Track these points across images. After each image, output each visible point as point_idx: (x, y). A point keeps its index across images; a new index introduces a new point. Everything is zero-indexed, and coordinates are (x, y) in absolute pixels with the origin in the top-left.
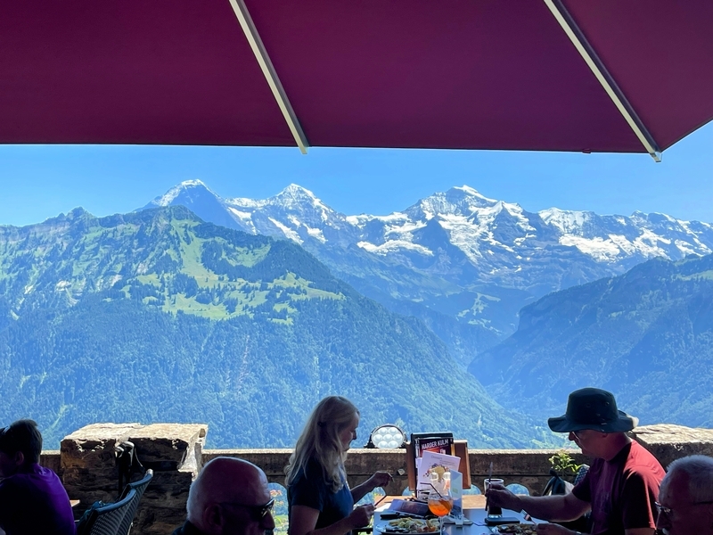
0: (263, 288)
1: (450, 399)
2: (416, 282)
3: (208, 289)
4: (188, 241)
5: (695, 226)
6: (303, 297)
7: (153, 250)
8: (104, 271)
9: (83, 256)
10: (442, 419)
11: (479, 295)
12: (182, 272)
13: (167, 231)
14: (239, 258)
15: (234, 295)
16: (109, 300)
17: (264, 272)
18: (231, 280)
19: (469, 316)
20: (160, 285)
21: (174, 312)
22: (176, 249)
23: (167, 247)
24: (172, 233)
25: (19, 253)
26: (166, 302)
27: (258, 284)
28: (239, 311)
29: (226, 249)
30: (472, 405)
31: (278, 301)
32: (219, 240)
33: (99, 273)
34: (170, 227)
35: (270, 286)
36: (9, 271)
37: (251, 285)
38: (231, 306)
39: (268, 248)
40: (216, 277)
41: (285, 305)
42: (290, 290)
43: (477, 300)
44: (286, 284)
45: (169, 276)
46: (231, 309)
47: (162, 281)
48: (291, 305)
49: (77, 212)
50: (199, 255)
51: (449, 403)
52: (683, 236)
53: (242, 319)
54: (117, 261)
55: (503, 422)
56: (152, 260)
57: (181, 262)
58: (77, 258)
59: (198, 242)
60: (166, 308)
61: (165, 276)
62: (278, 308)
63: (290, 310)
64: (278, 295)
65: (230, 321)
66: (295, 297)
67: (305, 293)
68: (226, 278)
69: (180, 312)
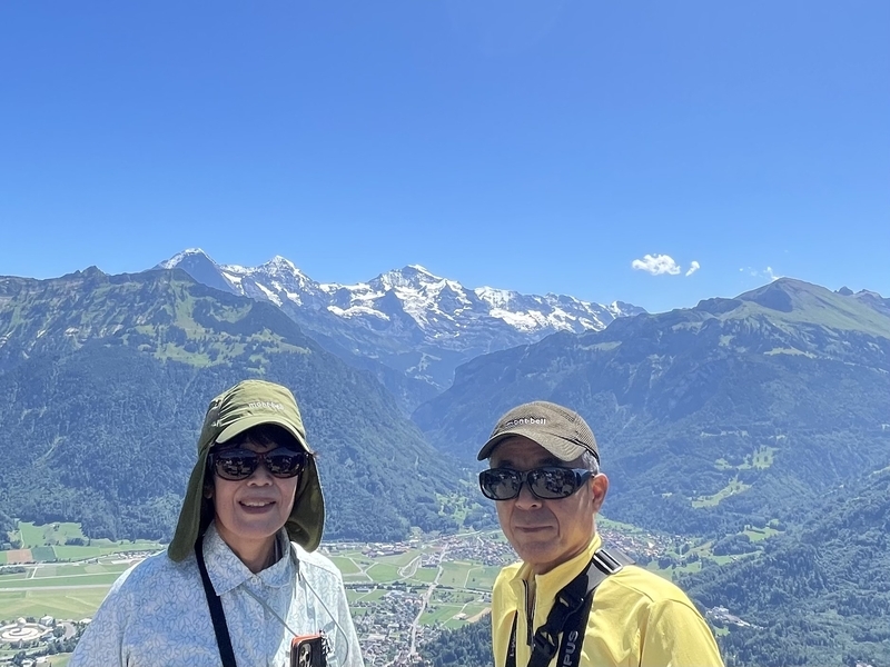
0: (243, 341)
1: (392, 442)
2: (373, 342)
3: (195, 340)
4: (183, 298)
5: (594, 306)
6: (275, 350)
7: (152, 305)
8: (108, 321)
9: (92, 307)
10: (385, 460)
11: (425, 355)
12: (175, 324)
13: (166, 291)
14: (225, 314)
15: (217, 346)
16: (109, 346)
17: (245, 327)
18: (215, 333)
19: (416, 372)
20: (155, 335)
21: (164, 358)
22: (172, 305)
23: (165, 303)
24: (170, 291)
25: (37, 302)
26: (158, 349)
27: (238, 338)
28: (220, 360)
29: (214, 306)
30: (412, 448)
31: (255, 353)
32: (209, 299)
33: (104, 322)
34: (169, 286)
35: (249, 339)
36: (26, 317)
37: (232, 337)
38: (213, 355)
39: (250, 307)
40: (203, 330)
41: (260, 357)
42: (265, 344)
43: (423, 359)
44: (262, 338)
45: (163, 327)
46: (213, 358)
47: (157, 332)
48: (265, 356)
49: (92, 270)
50: (191, 311)
51: (392, 446)
52: (585, 314)
53: (221, 367)
54: (120, 313)
55: (436, 463)
56: (150, 313)
57: (175, 316)
58: (86, 308)
59: (191, 300)
60: (157, 355)
61: (160, 327)
62: (253, 358)
63: (264, 361)
64: (254, 348)
65: (210, 368)
66: (268, 350)
67: (278, 346)
68: (212, 331)
69: (169, 359)
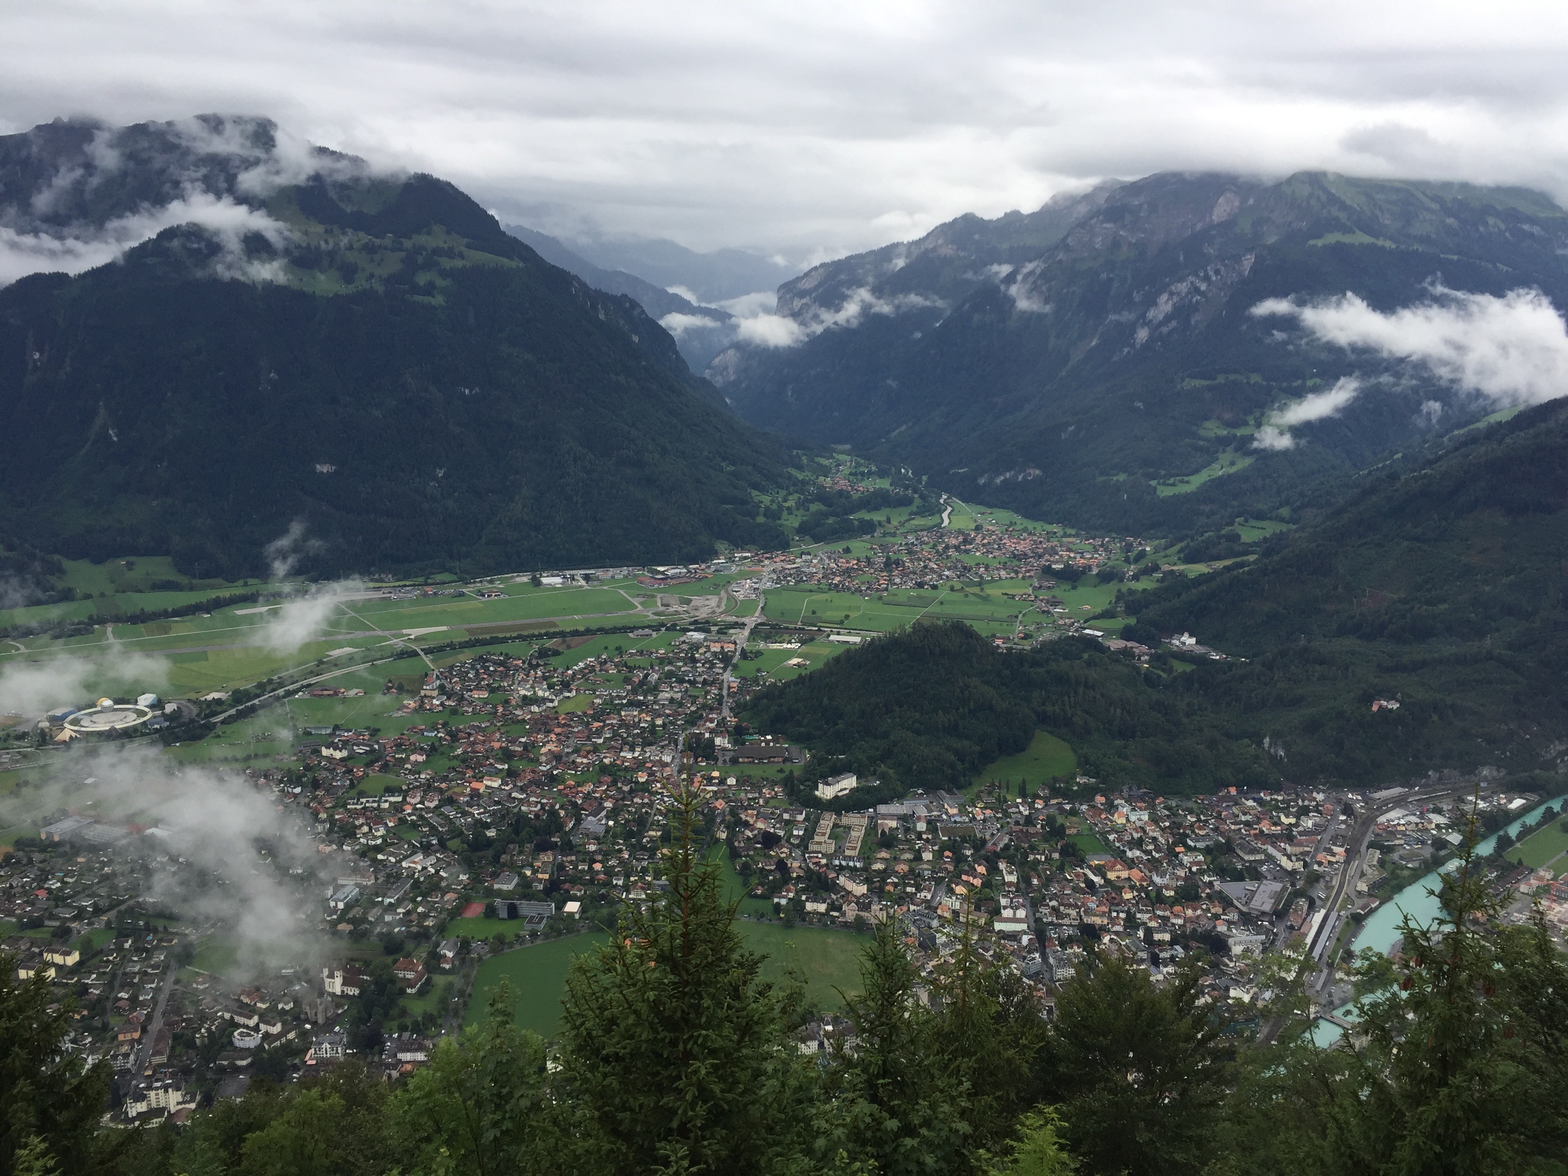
0: (397, 247)
6: (459, 263)
14: (354, 197)
15: (351, 257)
18: (344, 232)
27: (388, 240)
28: (359, 283)
31: (421, 268)
35: (407, 244)
37: (378, 242)
38: (348, 273)
40: (321, 228)
41: (432, 275)
42: (436, 252)
44: (431, 242)
48: (444, 274)
62: (422, 279)
63: (440, 282)
64: (420, 260)
65: (348, 298)
66: (446, 263)
67: (462, 256)
68: (336, 229)
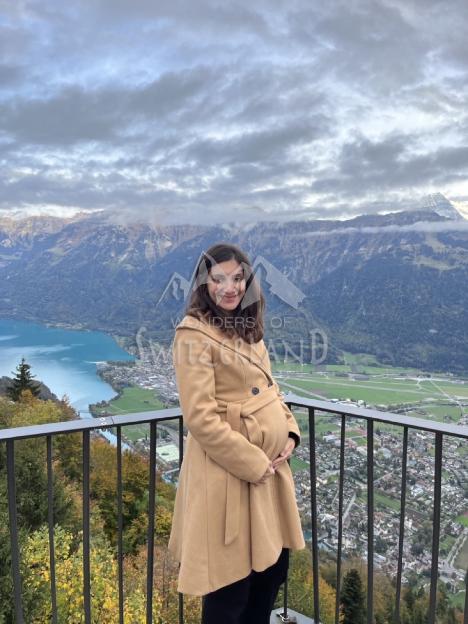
3: (439, 253)
8: (383, 243)
12: (425, 243)
15: (454, 256)
16: (384, 258)
18: (453, 247)
20: (412, 250)
21: (419, 264)
26: (415, 259)
28: (456, 265)
36: (337, 242)
37: (466, 250)
45: (417, 245)
46: (452, 264)
47: (414, 248)
53: (457, 270)
56: (409, 237)
60: (414, 263)
61: (415, 245)
65: (451, 271)
68: (450, 247)
69: (422, 265)
